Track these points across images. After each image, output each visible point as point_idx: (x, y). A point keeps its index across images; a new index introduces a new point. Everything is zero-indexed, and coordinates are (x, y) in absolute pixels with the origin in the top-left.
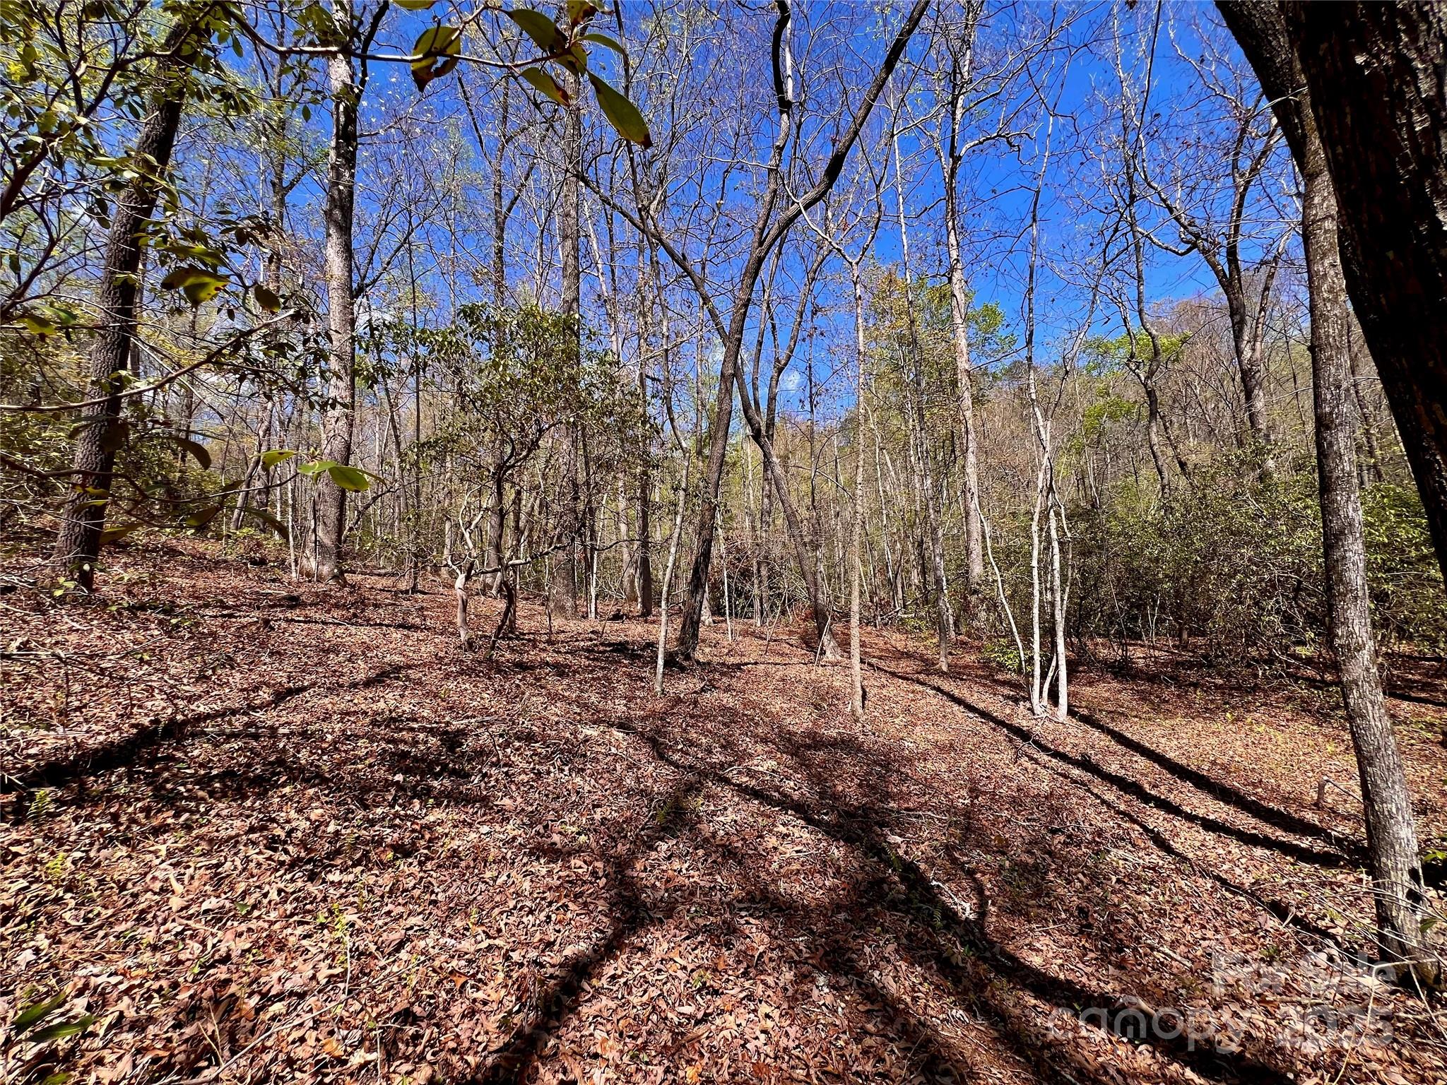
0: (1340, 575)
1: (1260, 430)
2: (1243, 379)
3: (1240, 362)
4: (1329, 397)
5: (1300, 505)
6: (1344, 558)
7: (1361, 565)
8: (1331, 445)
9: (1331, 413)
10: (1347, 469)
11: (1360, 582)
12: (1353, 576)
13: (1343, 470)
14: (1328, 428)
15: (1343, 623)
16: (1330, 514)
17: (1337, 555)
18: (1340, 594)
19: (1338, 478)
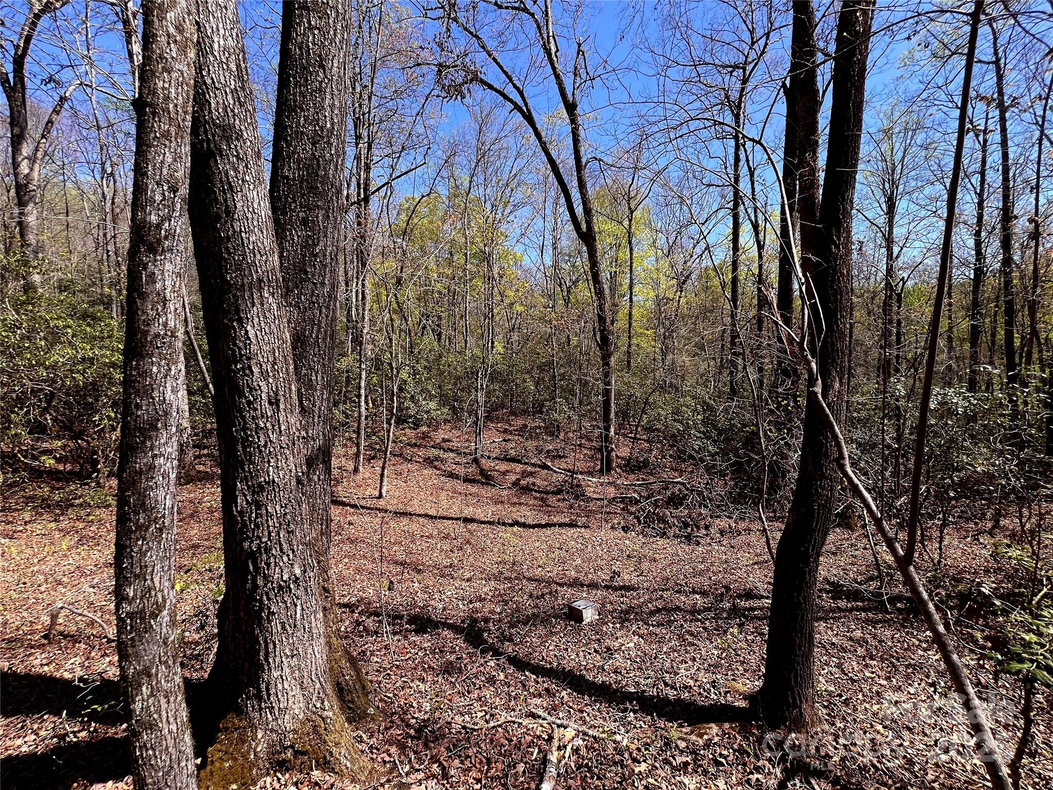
0: (143, 497)
1: (29, 245)
2: (17, 192)
3: (16, 175)
4: (158, 198)
5: (61, 323)
6: (152, 467)
7: (173, 476)
8: (152, 278)
9: (159, 226)
10: (171, 324)
11: (169, 503)
12: (161, 493)
13: (165, 324)
14: (152, 250)
15: (137, 576)
16: (137, 393)
17: (141, 462)
18: (139, 527)
19: (157, 335)
